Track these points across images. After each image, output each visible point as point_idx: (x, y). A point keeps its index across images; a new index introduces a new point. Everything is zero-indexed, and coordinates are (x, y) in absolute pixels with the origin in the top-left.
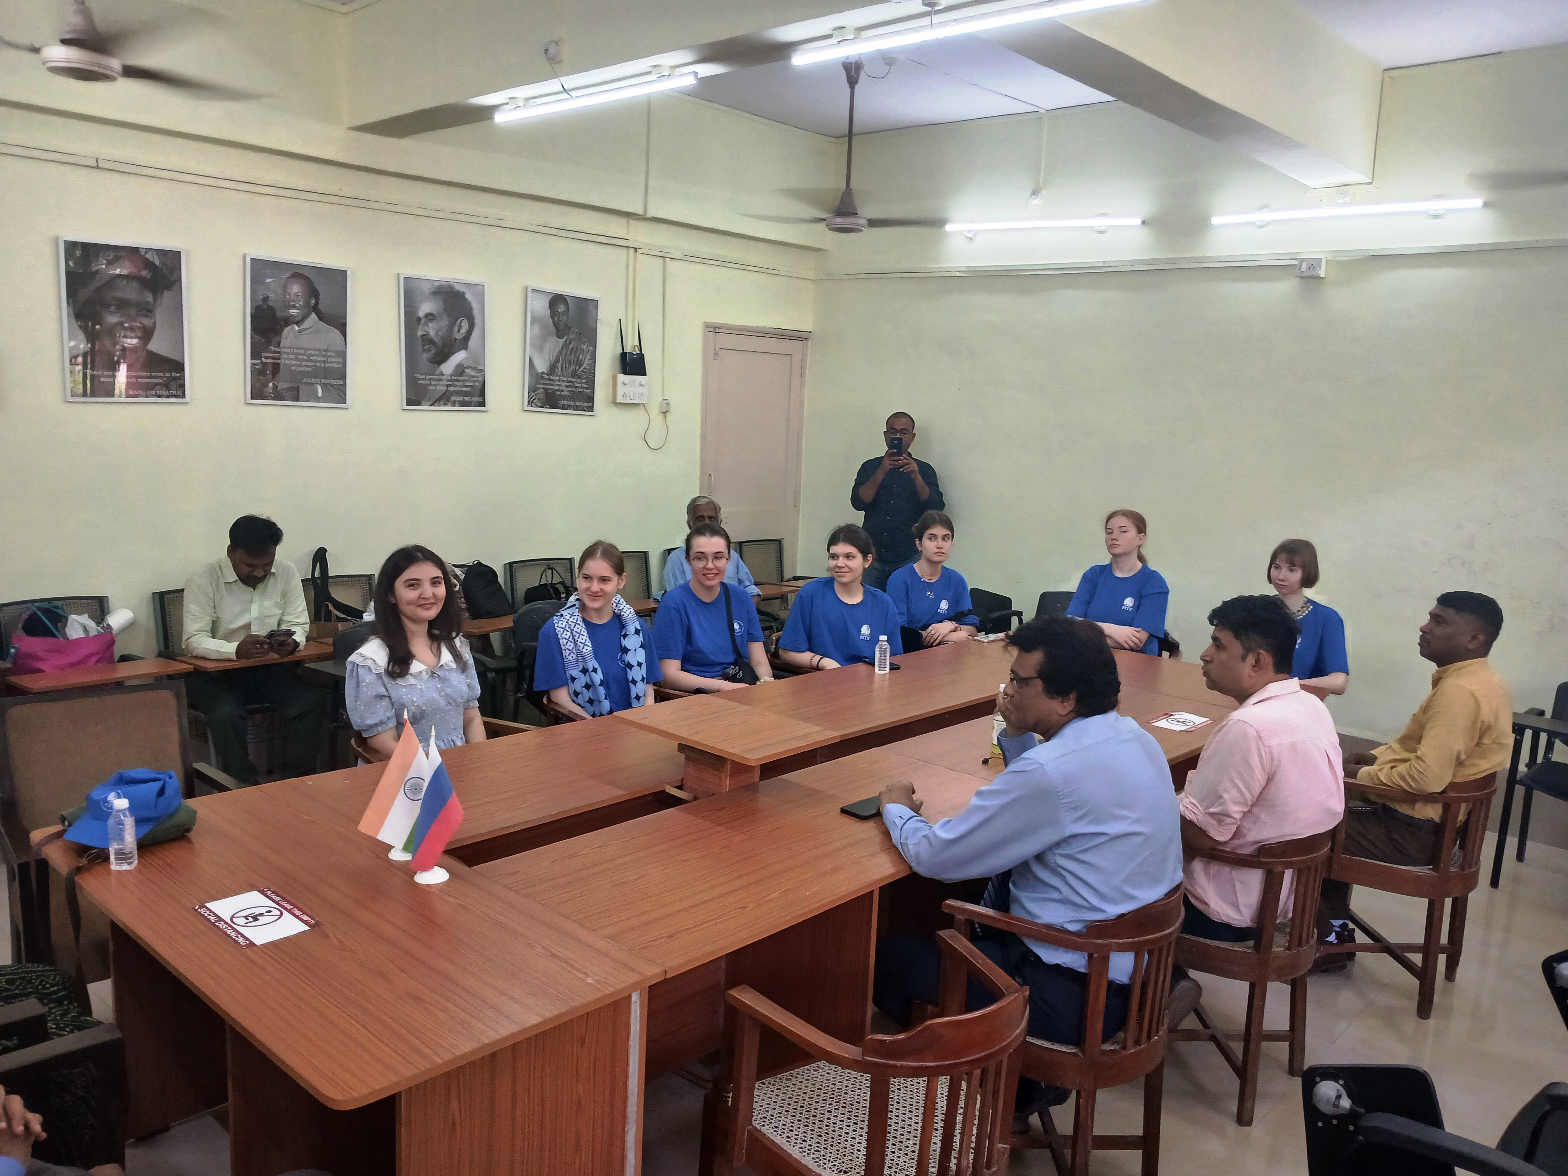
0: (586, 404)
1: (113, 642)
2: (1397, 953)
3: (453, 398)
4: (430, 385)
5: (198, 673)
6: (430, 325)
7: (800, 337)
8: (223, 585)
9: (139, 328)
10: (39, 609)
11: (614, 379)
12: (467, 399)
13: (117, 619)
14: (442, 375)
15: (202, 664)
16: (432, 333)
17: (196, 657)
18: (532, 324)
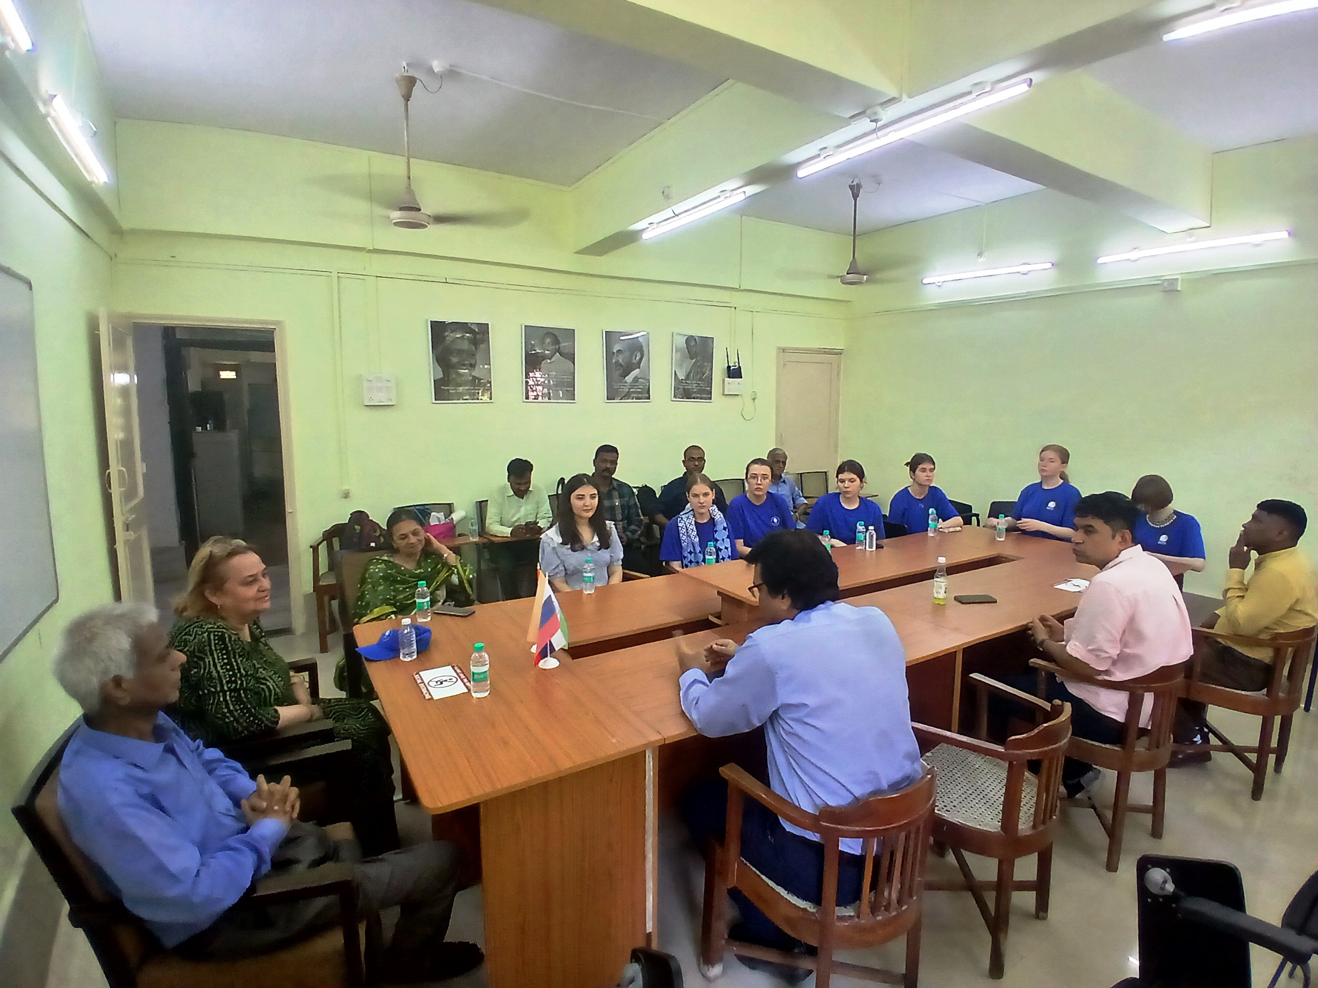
0: (707, 396)
1: (454, 526)
2: (1239, 752)
3: (633, 395)
4: (620, 388)
5: (492, 543)
6: (620, 356)
7: (839, 353)
8: (506, 497)
9: (468, 364)
10: (417, 509)
11: (724, 380)
12: (640, 395)
13: (456, 516)
14: (626, 382)
15: (493, 539)
16: (621, 361)
17: (492, 535)
18: (676, 352)
